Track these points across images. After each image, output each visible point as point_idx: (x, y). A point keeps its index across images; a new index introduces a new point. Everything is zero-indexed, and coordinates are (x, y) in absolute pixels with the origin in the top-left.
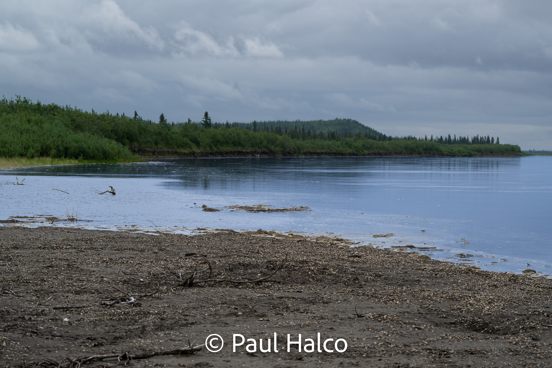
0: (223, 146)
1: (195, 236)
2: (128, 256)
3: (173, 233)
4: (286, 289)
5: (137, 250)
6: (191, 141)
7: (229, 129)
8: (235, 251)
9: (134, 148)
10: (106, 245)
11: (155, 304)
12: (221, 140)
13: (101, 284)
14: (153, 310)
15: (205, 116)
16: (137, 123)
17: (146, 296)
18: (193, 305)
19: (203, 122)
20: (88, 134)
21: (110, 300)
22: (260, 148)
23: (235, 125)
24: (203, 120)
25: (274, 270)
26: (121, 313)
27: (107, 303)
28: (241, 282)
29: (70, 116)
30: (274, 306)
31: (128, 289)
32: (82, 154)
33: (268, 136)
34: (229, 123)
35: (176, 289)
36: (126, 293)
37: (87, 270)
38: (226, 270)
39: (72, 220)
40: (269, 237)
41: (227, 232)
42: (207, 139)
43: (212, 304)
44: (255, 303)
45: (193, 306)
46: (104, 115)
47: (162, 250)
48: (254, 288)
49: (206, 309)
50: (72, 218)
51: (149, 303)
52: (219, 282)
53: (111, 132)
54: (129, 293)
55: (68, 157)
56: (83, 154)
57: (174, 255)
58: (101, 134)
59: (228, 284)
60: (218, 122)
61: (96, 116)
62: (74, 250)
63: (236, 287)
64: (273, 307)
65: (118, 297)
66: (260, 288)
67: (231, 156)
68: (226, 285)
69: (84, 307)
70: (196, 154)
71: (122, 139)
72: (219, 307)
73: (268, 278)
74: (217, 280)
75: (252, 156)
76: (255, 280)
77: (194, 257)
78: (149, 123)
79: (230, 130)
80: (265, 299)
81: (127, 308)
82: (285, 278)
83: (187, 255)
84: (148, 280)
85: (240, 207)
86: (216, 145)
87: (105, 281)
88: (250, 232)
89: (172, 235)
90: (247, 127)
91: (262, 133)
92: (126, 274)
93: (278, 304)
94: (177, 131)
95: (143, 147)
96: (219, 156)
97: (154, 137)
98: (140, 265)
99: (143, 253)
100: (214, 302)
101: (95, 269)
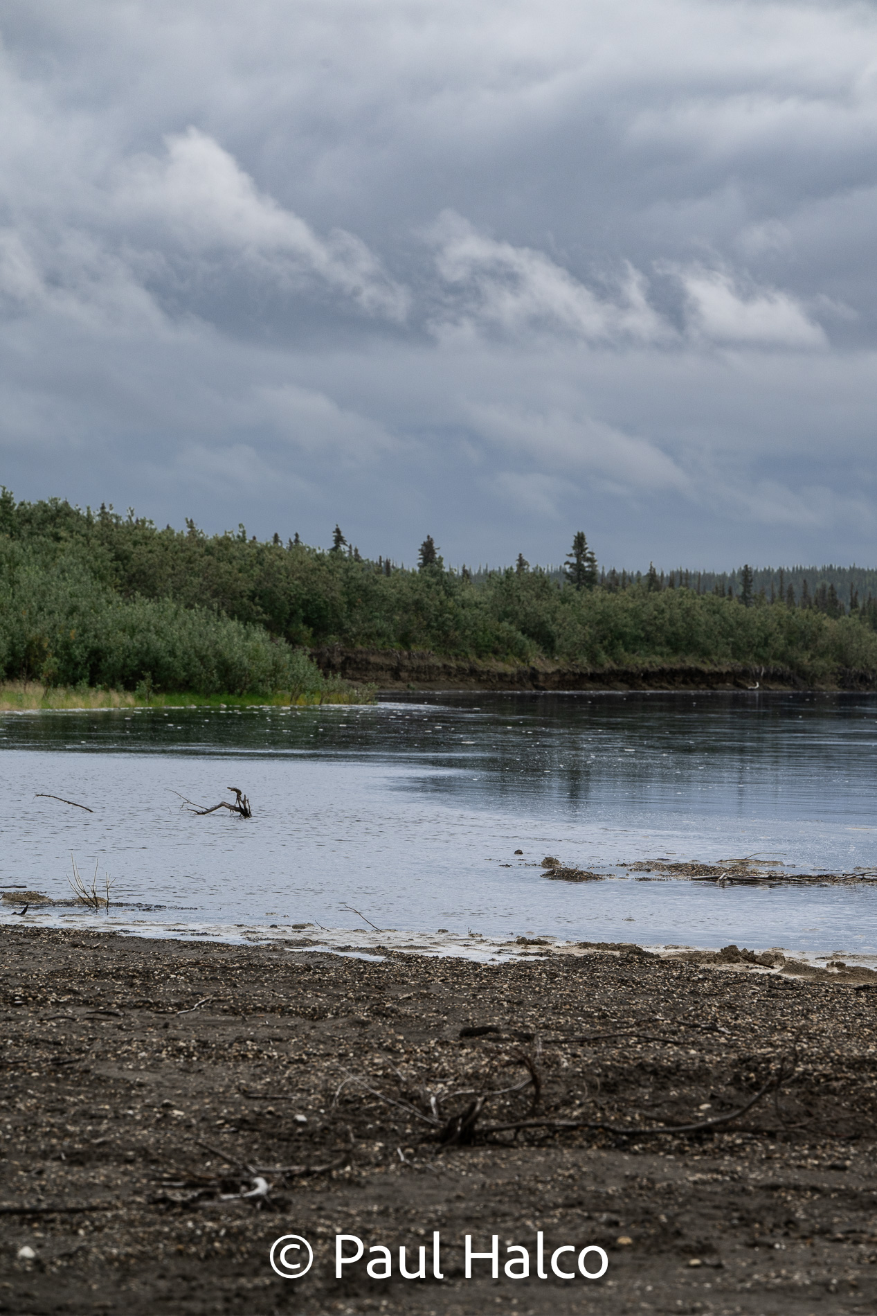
0: (634, 652)
1: (507, 965)
2: (264, 1033)
3: (431, 955)
4: (794, 1158)
5: (297, 1014)
6: (523, 633)
7: (656, 593)
8: (632, 1021)
9: (327, 654)
10: (194, 994)
11: (337, 1201)
12: (628, 630)
13: (162, 1129)
14: (328, 1223)
15: (574, 548)
16: (341, 571)
17: (307, 1174)
18: (466, 1208)
19: (568, 569)
20: (170, 605)
21: (185, 1187)
22: (761, 659)
23: (677, 581)
24: (567, 563)
25: (757, 1090)
26: (217, 1232)
27: (174, 1198)
28: (638, 1129)
29: (110, 543)
30: (746, 1215)
31: (249, 1149)
32: (148, 674)
33: (789, 617)
34: (658, 573)
35: (416, 1150)
36: (239, 1162)
37: (116, 1080)
38: (593, 1087)
39: (92, 903)
40: (761, 972)
41: (617, 953)
42: (579, 626)
43: (531, 1204)
44: (681, 1205)
45: (469, 1213)
46: (228, 539)
47: (384, 1015)
48: (683, 1152)
49: (510, 1224)
50: (92, 896)
51: (319, 1198)
52: (563, 1131)
53: (252, 598)
54: (252, 1162)
55: (100, 683)
56: (153, 674)
57: (423, 1032)
58: (215, 606)
59: (594, 1136)
60: (619, 571)
61: (201, 542)
62: (83, 1010)
63: (623, 1147)
64: (741, 1219)
65: (212, 1175)
66: (704, 1152)
67: (662, 688)
68: (588, 1141)
69: (93, 1209)
70: (541, 678)
71: (289, 622)
72: (555, 1216)
73: (734, 1118)
74: (557, 1122)
75: (733, 687)
76: (689, 1123)
77: (490, 1040)
78: (384, 570)
79: (660, 597)
80: (716, 1193)
81: (239, 1217)
82: (795, 1119)
83: (469, 1033)
84: (322, 1119)
85: (672, 866)
86: (610, 650)
87: (175, 1119)
88: (697, 954)
89: (427, 962)
90: (721, 587)
91: (771, 608)
92: (249, 1098)
93: (758, 1210)
94: (479, 599)
95: (361, 652)
96: (619, 685)
97: (398, 618)
98: (302, 1067)
99: (318, 1024)
100: (542, 1199)
101: (147, 1077)
